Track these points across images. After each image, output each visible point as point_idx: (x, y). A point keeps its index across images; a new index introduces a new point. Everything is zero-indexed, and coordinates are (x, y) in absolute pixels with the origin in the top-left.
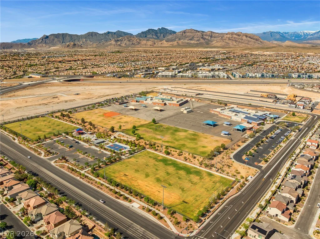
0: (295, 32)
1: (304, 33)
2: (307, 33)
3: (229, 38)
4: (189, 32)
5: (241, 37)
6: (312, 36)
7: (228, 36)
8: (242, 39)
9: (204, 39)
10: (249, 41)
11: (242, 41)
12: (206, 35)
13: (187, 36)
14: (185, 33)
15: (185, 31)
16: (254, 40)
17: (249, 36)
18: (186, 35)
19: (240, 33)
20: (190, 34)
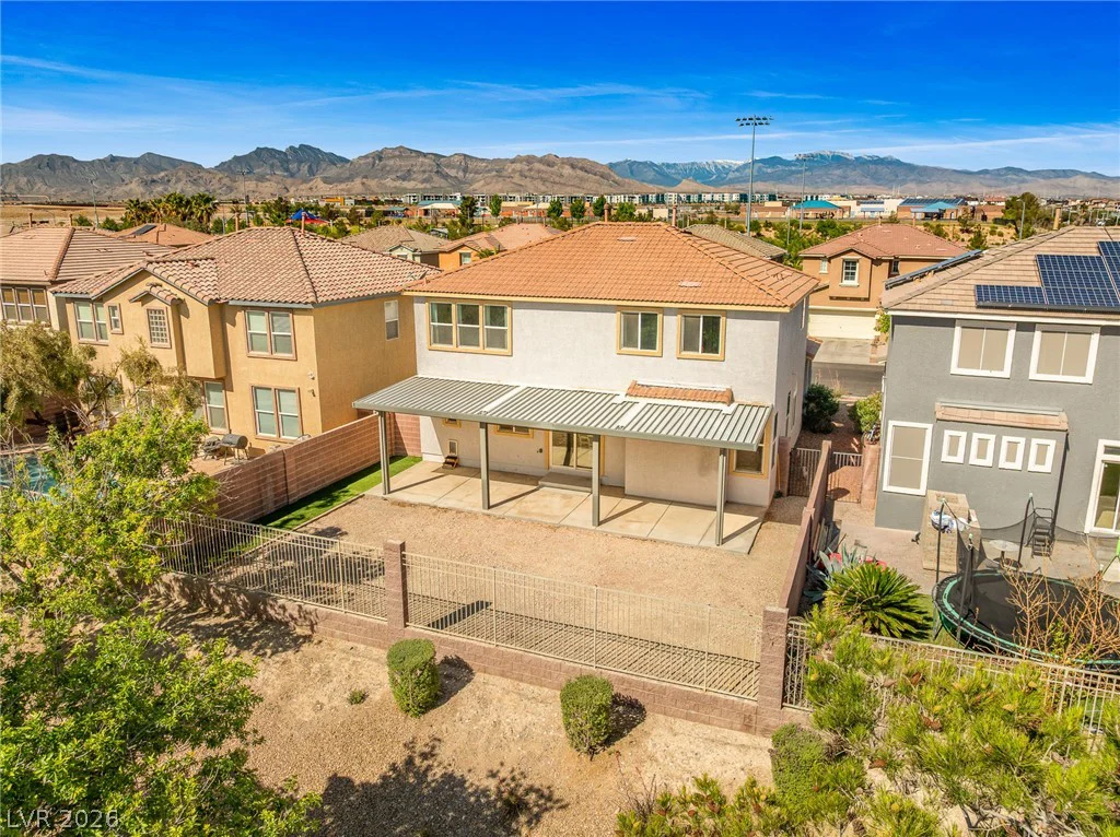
0: (693, 164)
1: (716, 166)
2: (723, 167)
3: (521, 171)
4: (394, 157)
5: (556, 167)
6: (738, 174)
7: (518, 166)
8: (562, 176)
9: (446, 176)
10: (582, 179)
11: (562, 181)
12: (448, 166)
13: (388, 168)
14: (380, 159)
15: (381, 152)
16: (597, 177)
17: (580, 165)
18: (385, 166)
19: (552, 159)
20: (398, 162)
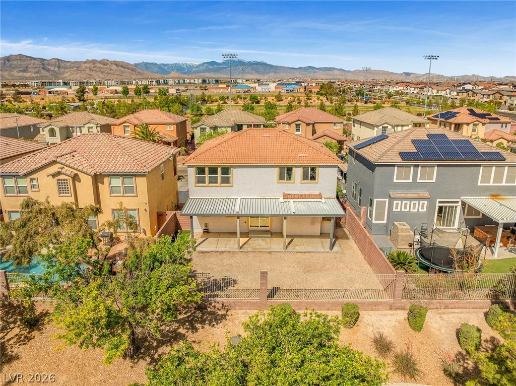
0: (176, 64)
1: (186, 65)
2: (190, 66)
3: (89, 68)
4: (17, 60)
5: (108, 66)
6: (197, 69)
7: (88, 65)
8: (111, 70)
9: (48, 70)
10: (122, 72)
11: (112, 72)
12: (49, 65)
13: (14, 66)
14: (9, 61)
15: (9, 57)
16: (130, 71)
17: (120, 65)
18: (12, 64)
19: (106, 62)
20: (19, 62)
